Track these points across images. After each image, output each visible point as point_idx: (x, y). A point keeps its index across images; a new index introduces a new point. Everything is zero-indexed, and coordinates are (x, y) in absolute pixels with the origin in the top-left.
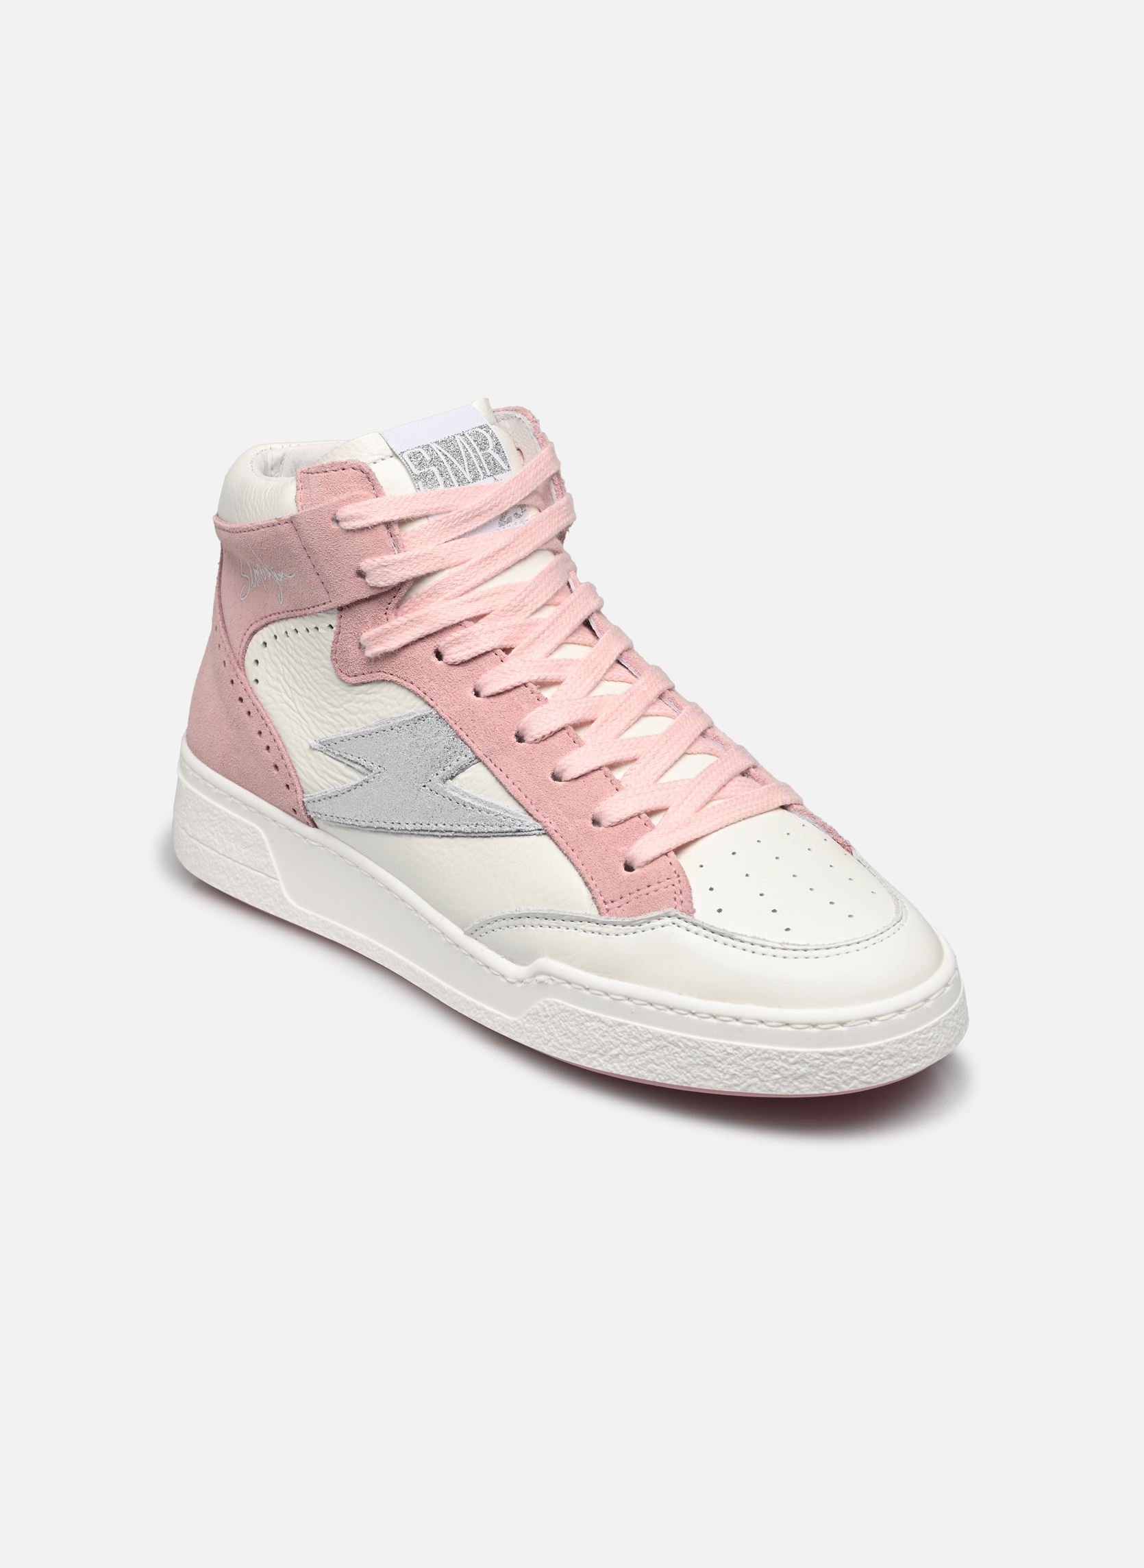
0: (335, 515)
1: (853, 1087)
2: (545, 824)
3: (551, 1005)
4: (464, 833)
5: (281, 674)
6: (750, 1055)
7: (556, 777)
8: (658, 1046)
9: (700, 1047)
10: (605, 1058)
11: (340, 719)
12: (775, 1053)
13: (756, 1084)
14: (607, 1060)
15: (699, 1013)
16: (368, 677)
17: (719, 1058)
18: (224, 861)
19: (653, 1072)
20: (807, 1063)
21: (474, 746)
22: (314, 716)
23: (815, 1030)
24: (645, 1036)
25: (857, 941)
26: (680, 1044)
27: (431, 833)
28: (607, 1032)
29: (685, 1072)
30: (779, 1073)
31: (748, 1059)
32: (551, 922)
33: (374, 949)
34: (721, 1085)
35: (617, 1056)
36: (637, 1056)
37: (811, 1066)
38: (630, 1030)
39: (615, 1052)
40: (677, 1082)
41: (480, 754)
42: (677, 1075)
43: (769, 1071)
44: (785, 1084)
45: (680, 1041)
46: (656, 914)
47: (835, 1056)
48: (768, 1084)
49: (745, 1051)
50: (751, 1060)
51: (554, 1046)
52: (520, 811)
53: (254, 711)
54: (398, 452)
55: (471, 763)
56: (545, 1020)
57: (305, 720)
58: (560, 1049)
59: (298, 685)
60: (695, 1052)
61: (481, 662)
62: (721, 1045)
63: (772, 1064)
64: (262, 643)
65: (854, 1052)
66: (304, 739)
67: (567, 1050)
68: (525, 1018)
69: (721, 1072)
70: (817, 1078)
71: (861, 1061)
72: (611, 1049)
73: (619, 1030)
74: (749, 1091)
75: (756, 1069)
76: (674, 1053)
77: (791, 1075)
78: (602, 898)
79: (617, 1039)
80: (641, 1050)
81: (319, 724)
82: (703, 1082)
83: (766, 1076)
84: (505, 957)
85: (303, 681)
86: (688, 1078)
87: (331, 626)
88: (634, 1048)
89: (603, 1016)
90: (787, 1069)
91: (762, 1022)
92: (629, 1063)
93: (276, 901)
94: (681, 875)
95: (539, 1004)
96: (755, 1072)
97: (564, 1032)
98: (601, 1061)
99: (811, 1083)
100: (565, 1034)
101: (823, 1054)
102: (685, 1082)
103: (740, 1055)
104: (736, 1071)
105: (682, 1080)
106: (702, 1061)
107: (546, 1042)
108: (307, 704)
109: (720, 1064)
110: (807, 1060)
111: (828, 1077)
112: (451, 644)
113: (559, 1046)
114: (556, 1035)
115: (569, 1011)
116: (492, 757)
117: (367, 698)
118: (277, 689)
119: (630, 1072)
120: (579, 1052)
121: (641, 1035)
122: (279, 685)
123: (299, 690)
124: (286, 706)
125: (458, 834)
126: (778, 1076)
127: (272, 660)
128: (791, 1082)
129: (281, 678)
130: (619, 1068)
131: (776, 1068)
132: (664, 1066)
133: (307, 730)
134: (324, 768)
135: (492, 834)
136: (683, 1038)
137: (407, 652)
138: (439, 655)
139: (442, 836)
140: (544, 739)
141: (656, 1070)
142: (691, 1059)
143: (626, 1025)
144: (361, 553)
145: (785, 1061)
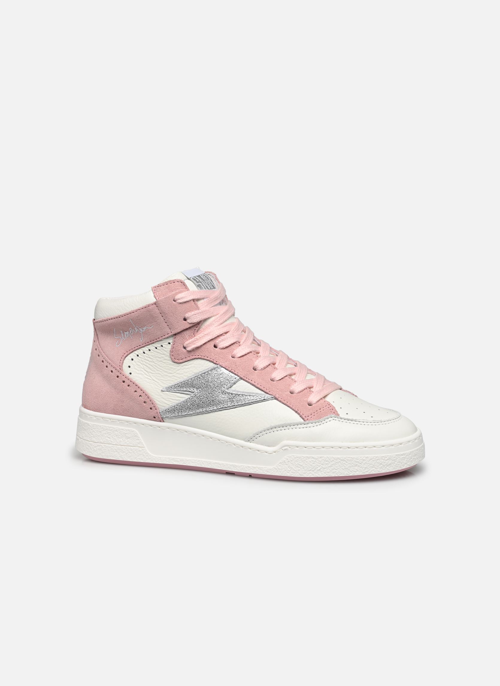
0: (174, 298)
1: (405, 467)
2: (274, 395)
3: (291, 457)
4: (241, 405)
5: (142, 368)
6: (372, 459)
7: (272, 380)
8: (336, 462)
9: (353, 459)
10: (314, 472)
11: (175, 377)
12: (380, 457)
13: (374, 470)
14: (316, 472)
15: (351, 447)
16: (189, 359)
17: (360, 462)
18: (116, 447)
19: (334, 473)
20: (391, 459)
21: (239, 374)
22: (162, 380)
23: (393, 447)
24: (331, 460)
25: (395, 418)
26: (345, 460)
27: (225, 409)
28: (315, 461)
29: (347, 470)
30: (382, 464)
31: (371, 461)
32: (285, 428)
33: (196, 461)
34: (361, 473)
35: (320, 470)
36: (328, 468)
37: (393, 460)
38: (325, 459)
39: (319, 468)
40: (344, 475)
41: (242, 376)
42: (344, 472)
43: (378, 464)
44: (384, 468)
45: (345, 459)
46: (326, 417)
47: (400, 455)
48: (378, 469)
49: (370, 458)
50: (372, 461)
51: (292, 472)
52: (263, 393)
53: (131, 384)
54: (189, 278)
55: (238, 380)
56: (288, 463)
57: (157, 382)
58: (295, 473)
59: (151, 370)
60: (351, 462)
61: (232, 347)
62: (361, 457)
63: (380, 462)
64: (131, 359)
65: (405, 454)
66: (158, 389)
67: (298, 473)
68: (278, 465)
69: (361, 468)
70: (395, 464)
71: (407, 457)
72: (317, 468)
73: (320, 459)
74: (371, 473)
75: (374, 464)
76: (343, 464)
77: (386, 464)
78: (304, 416)
79: (320, 463)
80: (330, 465)
81: (164, 382)
82: (354, 473)
83: (377, 466)
84: (266, 446)
85: (154, 368)
86: (349, 472)
87: (169, 343)
88: (327, 465)
89: (313, 456)
90: (385, 463)
91: (374, 447)
92: (325, 472)
93: (144, 456)
94: (330, 404)
95: (285, 458)
96: (374, 465)
97: (297, 466)
98: (313, 473)
99: (392, 467)
100: (297, 467)
101: (396, 455)
102: (347, 474)
103: (368, 460)
104: (367, 466)
105: (346, 473)
106: (354, 465)
107: (289, 471)
108: (158, 376)
109: (360, 465)
110: (391, 458)
111: (398, 464)
112: (221, 341)
113: (294, 472)
114: (293, 468)
115: (298, 457)
116: (247, 377)
117: (187, 367)
118: (141, 374)
119: (325, 475)
120: (303, 472)
121: (329, 460)
122: (142, 372)
123: (153, 372)
124: (147, 379)
125: (238, 406)
126: (381, 466)
127: (137, 364)
128: (386, 467)
129: (143, 370)
130: (321, 474)
131: (381, 462)
132: (339, 469)
133: (159, 385)
134: (169, 397)
135: (253, 403)
136: (346, 457)
137: (204, 346)
138: (215, 346)
139: (230, 409)
140: (265, 368)
141: (336, 472)
142: (350, 465)
143: (323, 457)
144: (185, 311)
145: (384, 460)
